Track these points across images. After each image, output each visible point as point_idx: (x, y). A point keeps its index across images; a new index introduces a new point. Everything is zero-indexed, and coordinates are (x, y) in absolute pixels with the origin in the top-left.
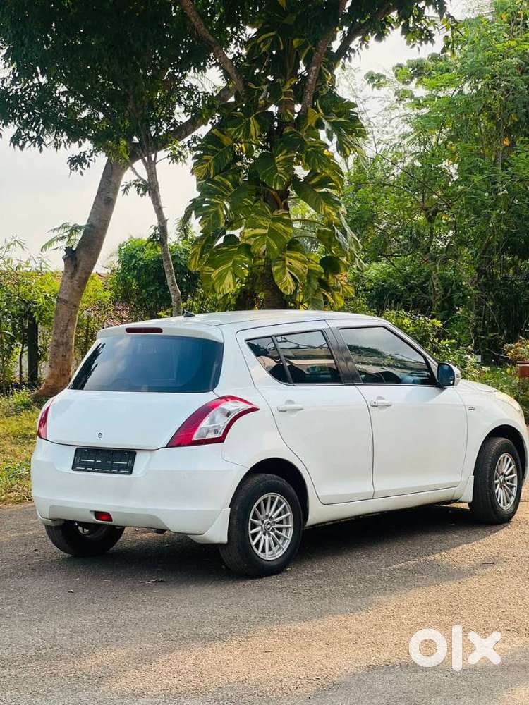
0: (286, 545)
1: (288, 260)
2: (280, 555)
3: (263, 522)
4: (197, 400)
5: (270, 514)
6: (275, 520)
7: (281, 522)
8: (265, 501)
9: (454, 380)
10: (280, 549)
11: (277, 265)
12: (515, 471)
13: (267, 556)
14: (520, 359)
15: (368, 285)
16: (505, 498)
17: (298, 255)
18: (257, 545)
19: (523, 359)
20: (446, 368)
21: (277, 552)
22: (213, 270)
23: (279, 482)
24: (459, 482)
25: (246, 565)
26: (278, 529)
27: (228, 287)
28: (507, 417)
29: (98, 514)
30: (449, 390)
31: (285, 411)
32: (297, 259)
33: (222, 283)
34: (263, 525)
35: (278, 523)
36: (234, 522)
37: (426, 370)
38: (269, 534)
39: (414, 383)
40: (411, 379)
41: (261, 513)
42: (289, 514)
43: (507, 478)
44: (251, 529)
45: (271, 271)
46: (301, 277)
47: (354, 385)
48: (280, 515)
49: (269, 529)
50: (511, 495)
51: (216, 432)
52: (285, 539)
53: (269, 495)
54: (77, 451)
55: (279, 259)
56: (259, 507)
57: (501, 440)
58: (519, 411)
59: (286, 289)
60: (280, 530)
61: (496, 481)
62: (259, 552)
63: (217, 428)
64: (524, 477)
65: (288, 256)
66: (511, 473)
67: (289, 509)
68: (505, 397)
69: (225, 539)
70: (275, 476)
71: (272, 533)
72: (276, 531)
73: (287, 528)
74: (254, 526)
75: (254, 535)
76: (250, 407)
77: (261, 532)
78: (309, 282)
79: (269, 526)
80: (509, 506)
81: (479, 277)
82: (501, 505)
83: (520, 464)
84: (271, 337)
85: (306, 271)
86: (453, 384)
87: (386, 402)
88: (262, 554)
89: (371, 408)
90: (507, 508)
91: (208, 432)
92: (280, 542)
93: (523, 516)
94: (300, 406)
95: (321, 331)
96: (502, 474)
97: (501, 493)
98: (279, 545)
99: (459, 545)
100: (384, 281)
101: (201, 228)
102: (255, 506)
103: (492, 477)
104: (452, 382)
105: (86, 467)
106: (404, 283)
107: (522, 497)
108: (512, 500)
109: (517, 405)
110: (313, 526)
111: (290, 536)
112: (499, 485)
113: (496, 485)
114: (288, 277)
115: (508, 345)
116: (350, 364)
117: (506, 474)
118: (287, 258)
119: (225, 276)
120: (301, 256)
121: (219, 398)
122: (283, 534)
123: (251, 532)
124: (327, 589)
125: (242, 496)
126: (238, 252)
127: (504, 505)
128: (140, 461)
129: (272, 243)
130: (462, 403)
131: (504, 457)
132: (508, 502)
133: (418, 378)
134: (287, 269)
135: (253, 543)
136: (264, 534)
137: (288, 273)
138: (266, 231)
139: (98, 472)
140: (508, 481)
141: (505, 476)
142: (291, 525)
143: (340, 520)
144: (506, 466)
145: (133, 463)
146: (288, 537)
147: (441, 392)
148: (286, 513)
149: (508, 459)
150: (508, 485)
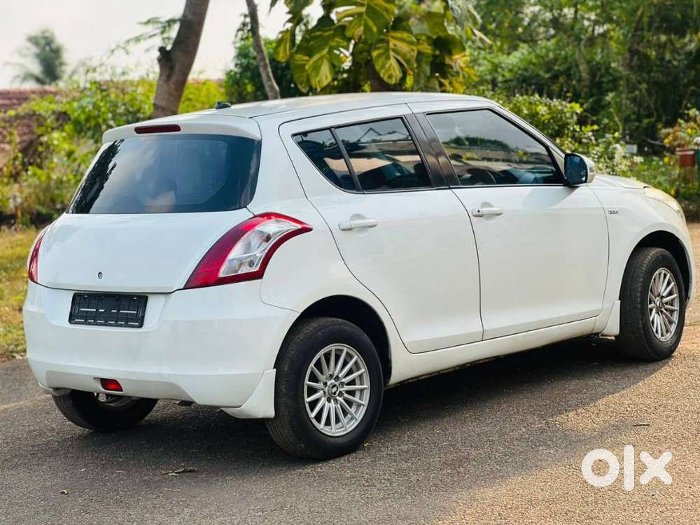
0: (360, 415)
1: (392, 43)
2: (352, 428)
3: (325, 384)
4: (223, 222)
5: (336, 373)
6: (343, 380)
7: (352, 383)
8: (327, 356)
9: (586, 175)
10: (352, 419)
11: (379, 48)
12: (676, 290)
13: (334, 431)
14: (679, 146)
15: (508, 75)
16: (663, 326)
17: (405, 35)
18: (318, 418)
19: (683, 146)
20: (577, 160)
21: (348, 423)
22: (306, 58)
23: (346, 328)
24: (600, 311)
25: (303, 445)
26: (349, 392)
27: (324, 78)
28: (662, 220)
29: (106, 383)
30: (582, 190)
31: (350, 230)
32: (402, 40)
33: (317, 74)
34: (326, 389)
35: (349, 384)
36: (283, 388)
37: (548, 164)
38: (336, 401)
39: (536, 182)
40: (531, 176)
41: (322, 373)
42: (363, 370)
43: (665, 300)
44: (309, 396)
45: (371, 56)
46: (408, 61)
47: (450, 188)
48: (350, 372)
49: (335, 394)
50: (671, 322)
51: (251, 264)
52: (359, 405)
53: (332, 348)
54: (75, 297)
55: (382, 41)
56: (318, 365)
57: (654, 252)
58: (678, 211)
59: (390, 77)
60: (352, 393)
61: (650, 306)
62: (321, 426)
63: (251, 258)
64: (687, 297)
65: (392, 37)
66: (670, 293)
67: (362, 363)
68: (659, 194)
69: (270, 412)
70: (340, 320)
71: (340, 399)
72: (346, 395)
73: (362, 391)
74: (312, 391)
75: (313, 404)
76: (299, 226)
77: (323, 398)
78: (419, 66)
79: (334, 389)
80: (669, 336)
81: (632, 57)
82: (659, 336)
83: (682, 281)
84: (329, 129)
85: (415, 54)
86: (586, 182)
87: (495, 209)
88: (328, 428)
89: (474, 219)
90: (666, 338)
91: (240, 265)
92: (353, 410)
93: (689, 347)
94: (372, 221)
95: (401, 118)
96: (659, 295)
97: (657, 319)
98: (351, 414)
99: (603, 396)
100: (526, 70)
101: (287, 9)
102: (312, 364)
103: (645, 300)
104: (584, 179)
105: (87, 319)
106: (548, 70)
107: (687, 321)
108: (673, 328)
109: (674, 204)
110: (401, 383)
111: (365, 401)
112: (654, 311)
113: (651, 310)
114: (393, 62)
115: (664, 131)
116: (442, 160)
117: (664, 295)
118: (391, 39)
119: (320, 66)
120: (408, 37)
121: (255, 216)
122: (356, 399)
123: (308, 400)
124: (414, 478)
125: (293, 350)
126: (334, 36)
127: (662, 336)
128: (154, 309)
129: (370, 23)
130: (599, 206)
131: (660, 274)
132: (667, 332)
133: (539, 176)
134: (392, 53)
135: (312, 415)
136: (329, 400)
137: (392, 58)
138: (363, 9)
139: (101, 324)
140: (666, 303)
141: (662, 297)
142: (366, 385)
143: (439, 372)
144: (663, 284)
145: (144, 312)
146: (363, 402)
147: (570, 193)
148: (358, 369)
149: (665, 276)
150: (666, 310)
